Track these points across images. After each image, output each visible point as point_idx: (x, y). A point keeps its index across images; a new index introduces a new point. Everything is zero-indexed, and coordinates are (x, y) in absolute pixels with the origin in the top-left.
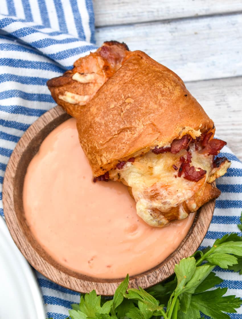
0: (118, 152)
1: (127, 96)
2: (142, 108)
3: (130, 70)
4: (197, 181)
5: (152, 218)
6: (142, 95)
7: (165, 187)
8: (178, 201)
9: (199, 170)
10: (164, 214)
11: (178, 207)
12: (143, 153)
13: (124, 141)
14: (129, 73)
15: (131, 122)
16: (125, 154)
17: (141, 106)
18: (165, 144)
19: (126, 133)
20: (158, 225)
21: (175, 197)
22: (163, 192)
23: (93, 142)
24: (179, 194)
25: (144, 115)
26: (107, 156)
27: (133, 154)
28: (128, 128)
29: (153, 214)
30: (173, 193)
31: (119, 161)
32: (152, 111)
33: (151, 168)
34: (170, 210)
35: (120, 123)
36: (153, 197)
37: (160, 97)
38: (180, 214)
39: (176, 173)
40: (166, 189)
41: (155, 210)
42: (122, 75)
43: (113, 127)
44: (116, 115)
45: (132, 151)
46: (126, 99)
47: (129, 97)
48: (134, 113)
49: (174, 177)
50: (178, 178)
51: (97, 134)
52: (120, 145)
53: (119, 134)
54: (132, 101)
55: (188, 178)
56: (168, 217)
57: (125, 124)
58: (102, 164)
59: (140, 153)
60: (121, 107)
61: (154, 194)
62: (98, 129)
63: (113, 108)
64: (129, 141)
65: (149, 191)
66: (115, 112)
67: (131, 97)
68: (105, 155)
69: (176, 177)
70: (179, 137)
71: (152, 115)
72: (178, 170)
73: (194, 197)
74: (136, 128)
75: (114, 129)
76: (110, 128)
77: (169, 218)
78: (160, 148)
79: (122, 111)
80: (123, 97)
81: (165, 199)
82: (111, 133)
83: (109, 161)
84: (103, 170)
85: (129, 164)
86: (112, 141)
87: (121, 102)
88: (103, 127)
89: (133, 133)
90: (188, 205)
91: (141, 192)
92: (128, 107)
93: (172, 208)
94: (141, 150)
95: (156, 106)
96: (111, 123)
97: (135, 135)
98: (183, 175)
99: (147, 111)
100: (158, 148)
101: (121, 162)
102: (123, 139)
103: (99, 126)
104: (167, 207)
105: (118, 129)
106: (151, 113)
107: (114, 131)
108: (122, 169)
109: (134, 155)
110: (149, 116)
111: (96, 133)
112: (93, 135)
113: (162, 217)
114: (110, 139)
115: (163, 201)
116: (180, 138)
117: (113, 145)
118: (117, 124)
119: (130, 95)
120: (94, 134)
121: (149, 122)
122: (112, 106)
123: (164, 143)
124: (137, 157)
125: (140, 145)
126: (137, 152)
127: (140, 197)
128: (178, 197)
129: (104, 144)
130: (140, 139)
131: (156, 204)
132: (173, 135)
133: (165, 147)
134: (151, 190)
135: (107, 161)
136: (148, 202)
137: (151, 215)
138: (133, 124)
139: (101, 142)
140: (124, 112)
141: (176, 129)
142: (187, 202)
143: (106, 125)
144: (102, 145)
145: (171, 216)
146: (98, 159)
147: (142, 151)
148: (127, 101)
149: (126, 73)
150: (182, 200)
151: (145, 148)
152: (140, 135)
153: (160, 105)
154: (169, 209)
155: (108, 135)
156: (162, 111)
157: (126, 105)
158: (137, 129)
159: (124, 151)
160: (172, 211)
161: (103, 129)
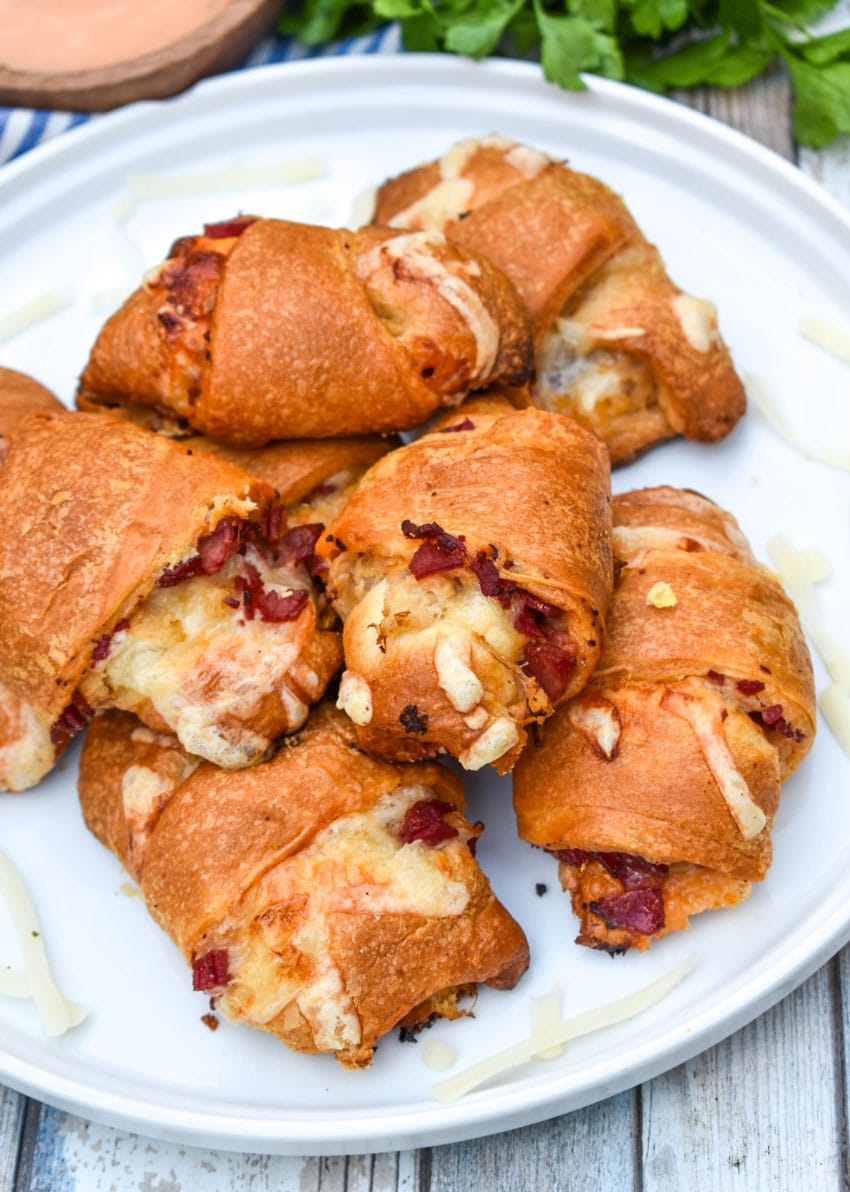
0: (83, 618)
1: (51, 491)
2: (95, 501)
3: (32, 445)
4: (295, 619)
5: (226, 744)
6: (85, 473)
7: (229, 654)
8: (271, 677)
9: (290, 593)
10: (249, 724)
11: (277, 693)
12: (141, 596)
13: (86, 588)
14: (34, 452)
15: (84, 542)
16: (101, 615)
17: (93, 497)
18: (182, 554)
19: (84, 570)
20: (246, 758)
21: (260, 668)
22: (230, 667)
23: (15, 628)
24: (267, 658)
25: (108, 512)
26: (60, 642)
27: (120, 609)
28: (84, 557)
29: (224, 733)
30: (253, 661)
31: (93, 641)
32: (123, 498)
33: (175, 624)
34: (262, 708)
35: (59, 553)
36: (210, 690)
37: (125, 463)
38: (287, 709)
39: (240, 614)
40: (233, 659)
41: (226, 722)
42: (19, 459)
43: (48, 570)
44: (42, 541)
45: (113, 604)
46: (51, 499)
47: (55, 492)
48: (83, 518)
49: (240, 627)
50: (248, 624)
51: (16, 606)
52: (82, 601)
53: (67, 579)
54: (67, 495)
55: (272, 618)
56: (264, 728)
57: (72, 550)
58: (57, 670)
59: (134, 600)
60: (46, 522)
61: (209, 678)
62: (15, 593)
63: (29, 532)
64: (98, 582)
65: (194, 677)
66: (39, 536)
67: (61, 490)
68: (54, 642)
69: (242, 623)
70: (208, 527)
71: (126, 506)
72: (242, 606)
73: (304, 656)
74: (100, 548)
75: (52, 575)
76: (42, 575)
77: (268, 732)
78: (175, 567)
79: (54, 528)
80: (42, 498)
81: (240, 679)
82: (49, 585)
83: (71, 653)
84: (66, 684)
85: (121, 636)
86: (59, 600)
87: (43, 510)
88: (25, 582)
89: (99, 560)
90: (300, 680)
91: (178, 693)
92: (64, 511)
93: (265, 698)
94: (133, 592)
95: (127, 485)
96: (38, 564)
97: (108, 563)
98: (258, 615)
99: (111, 501)
100: (171, 568)
101: (98, 642)
102: (81, 585)
103: (15, 585)
104: (252, 698)
105: (61, 569)
106: (122, 503)
107: (55, 577)
108: (110, 657)
109: (122, 612)
110: (120, 511)
111: (13, 603)
112: (9, 612)
113: (248, 734)
114: (53, 601)
115: (237, 686)
116: (212, 529)
117: (64, 609)
118: (54, 560)
119: (56, 487)
120: (11, 608)
121: (125, 524)
122: (26, 527)
123: (180, 551)
124: (133, 615)
125: (126, 581)
126: (126, 600)
127: (178, 703)
128: (269, 665)
129: (43, 619)
130: (121, 567)
131: (225, 702)
132: (193, 527)
133: (185, 559)
134: (197, 673)
135: (66, 653)
136: (201, 709)
137: (222, 736)
138: (92, 542)
139: (34, 616)
140: (59, 526)
141: (194, 513)
142: (293, 673)
143: (31, 575)
144: (39, 623)
145: (270, 722)
146: (43, 662)
147: (138, 592)
148: (55, 501)
149: (27, 454)
150: (278, 670)
151: (141, 582)
152: (118, 558)
153: (136, 479)
154: (257, 703)
155: (45, 593)
156: (145, 488)
157: (57, 511)
158: (106, 549)
159: (96, 610)
160: (266, 708)
161: (27, 587)
